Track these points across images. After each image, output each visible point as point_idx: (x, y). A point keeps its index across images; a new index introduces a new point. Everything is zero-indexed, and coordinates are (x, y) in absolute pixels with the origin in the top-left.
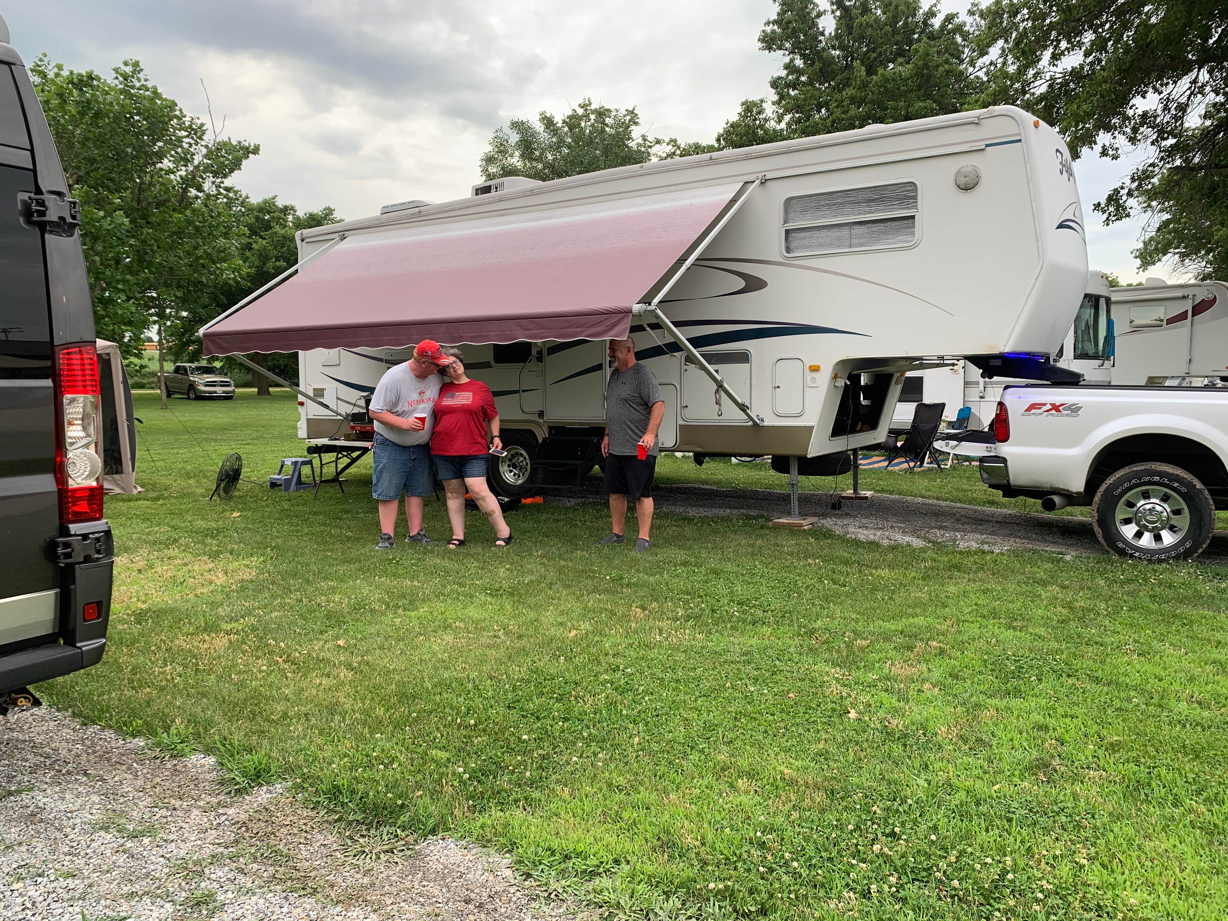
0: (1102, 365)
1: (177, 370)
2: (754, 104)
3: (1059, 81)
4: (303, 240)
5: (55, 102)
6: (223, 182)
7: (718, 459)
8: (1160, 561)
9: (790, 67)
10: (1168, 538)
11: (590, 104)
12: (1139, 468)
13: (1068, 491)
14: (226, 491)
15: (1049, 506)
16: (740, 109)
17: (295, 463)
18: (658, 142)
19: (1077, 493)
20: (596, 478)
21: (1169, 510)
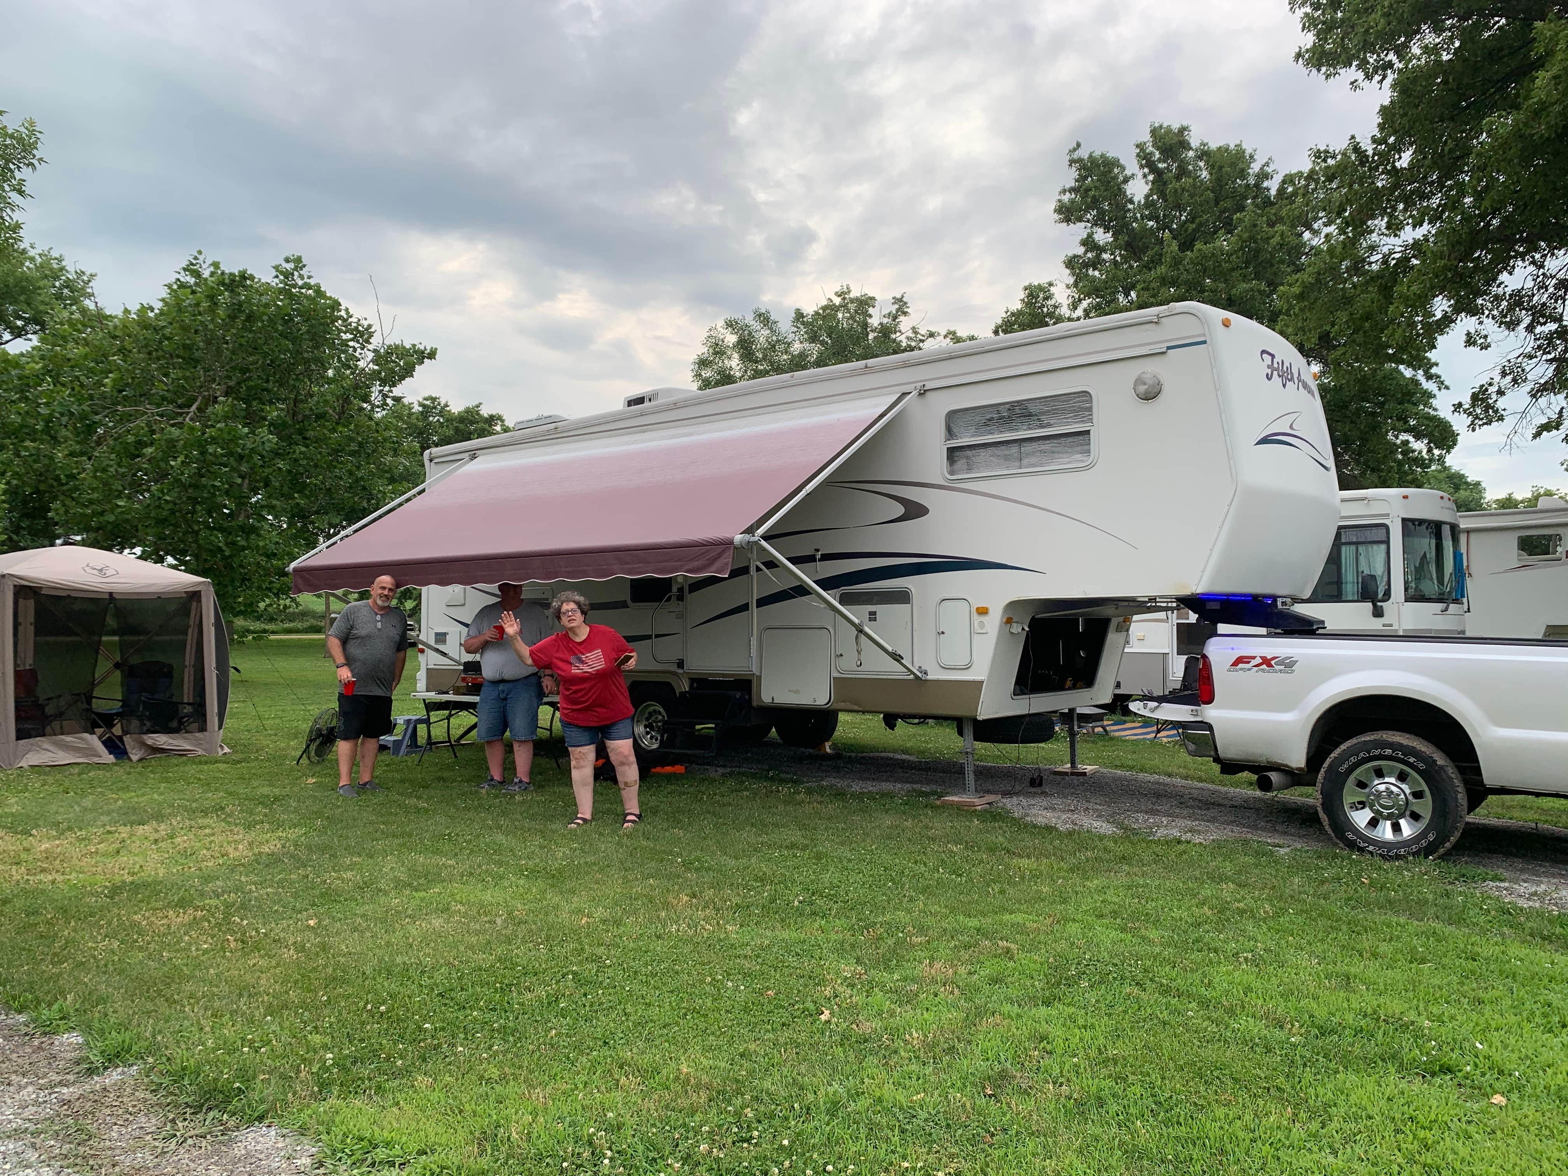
0: (1446, 609)
2: (1040, 288)
3: (1397, 256)
4: (431, 461)
5: (205, 305)
6: (391, 391)
7: (945, 723)
8: (1398, 857)
9: (1089, 243)
10: (1407, 829)
11: (849, 292)
12: (1368, 738)
13: (1287, 766)
14: (320, 753)
15: (1265, 784)
16: (1022, 295)
17: (408, 722)
18: (932, 335)
19: (1297, 769)
20: (772, 744)
21: (1408, 791)
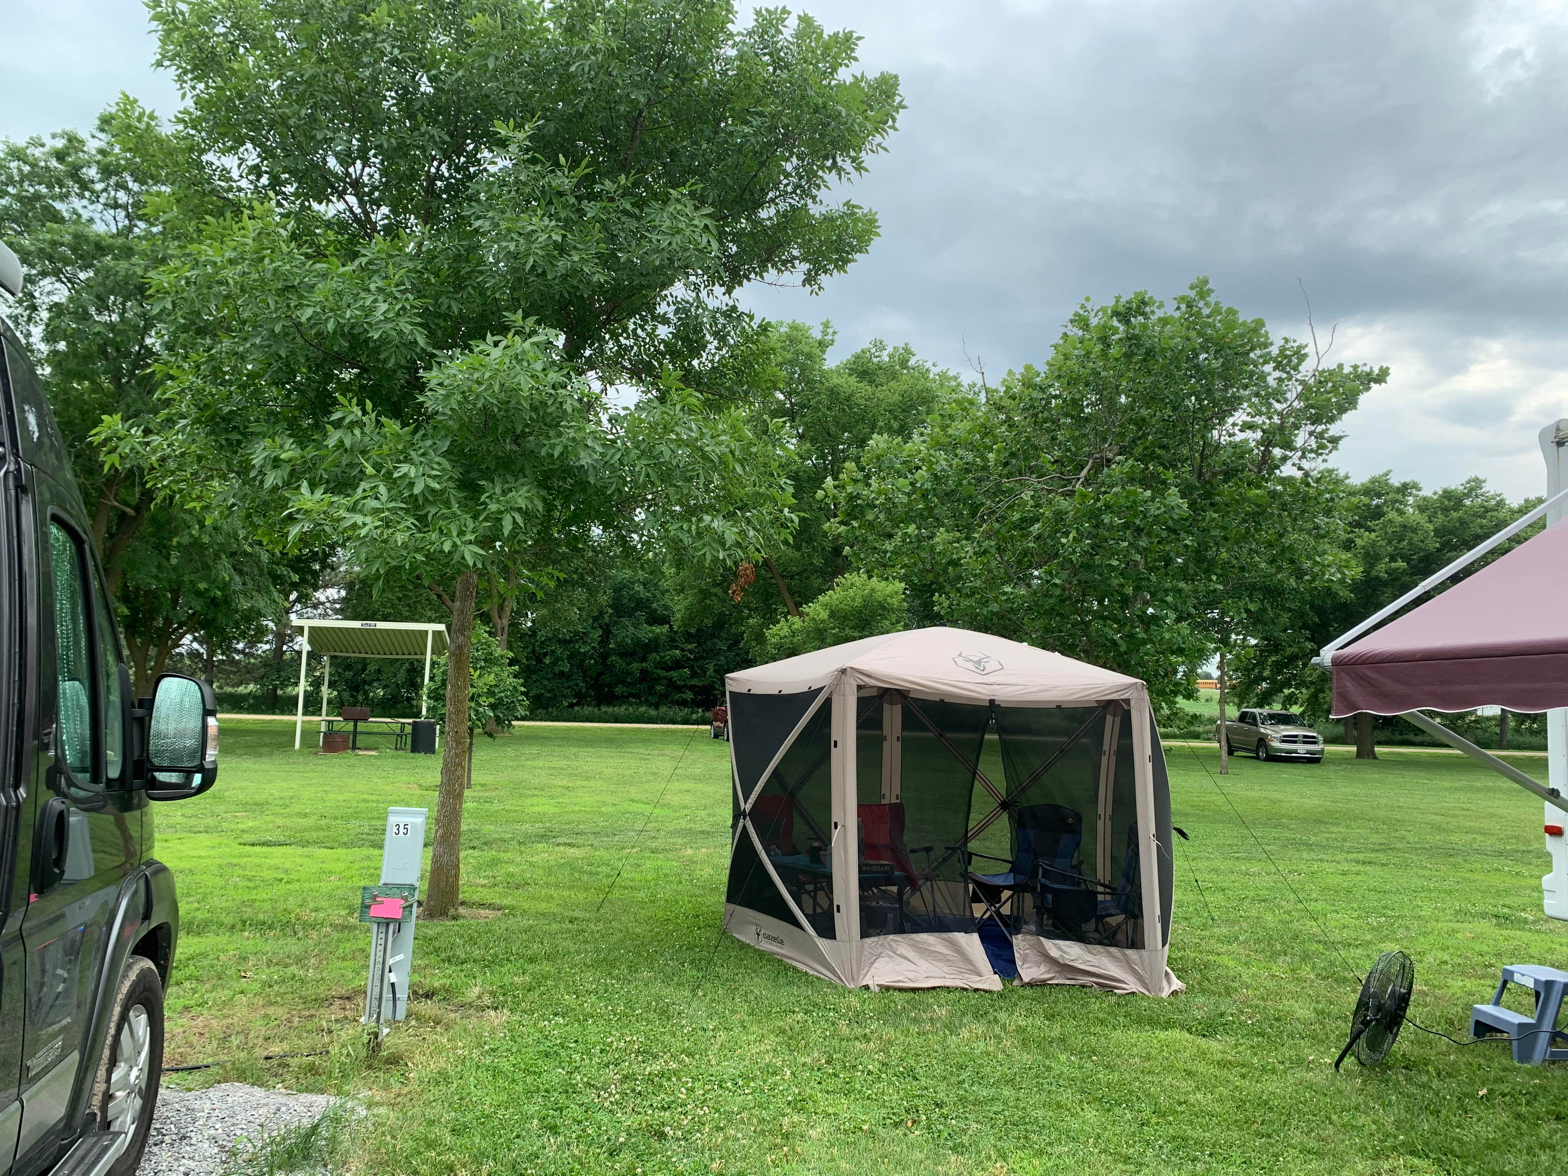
1: (1243, 718)
6: (1327, 430)
17: (1545, 983)
